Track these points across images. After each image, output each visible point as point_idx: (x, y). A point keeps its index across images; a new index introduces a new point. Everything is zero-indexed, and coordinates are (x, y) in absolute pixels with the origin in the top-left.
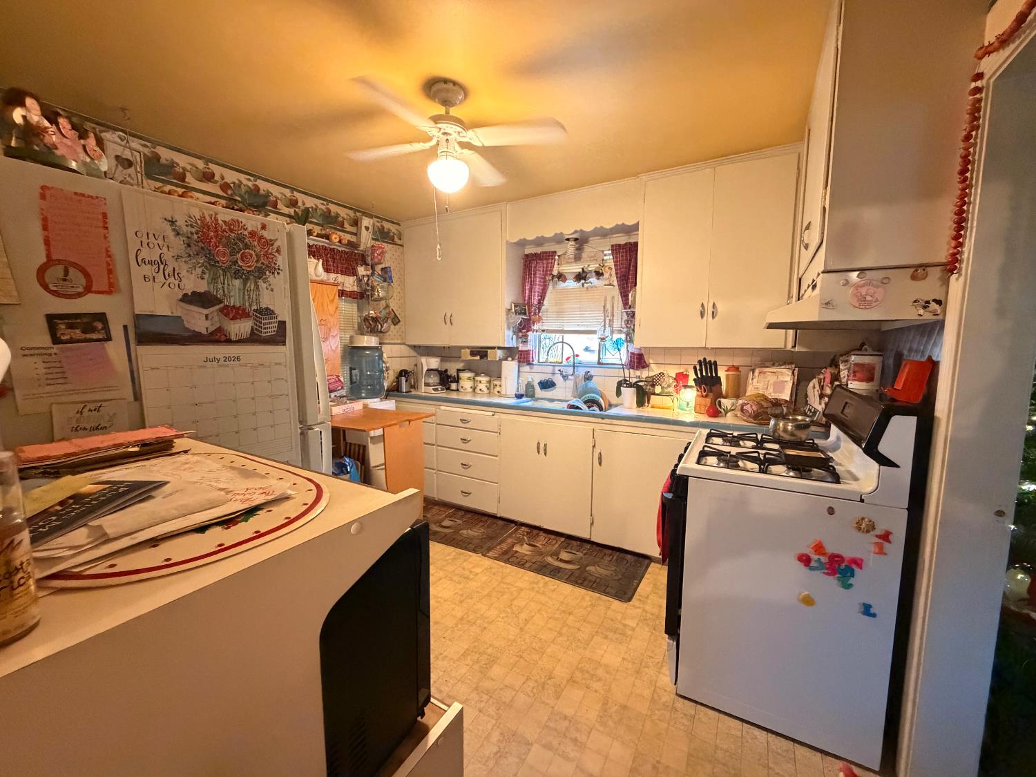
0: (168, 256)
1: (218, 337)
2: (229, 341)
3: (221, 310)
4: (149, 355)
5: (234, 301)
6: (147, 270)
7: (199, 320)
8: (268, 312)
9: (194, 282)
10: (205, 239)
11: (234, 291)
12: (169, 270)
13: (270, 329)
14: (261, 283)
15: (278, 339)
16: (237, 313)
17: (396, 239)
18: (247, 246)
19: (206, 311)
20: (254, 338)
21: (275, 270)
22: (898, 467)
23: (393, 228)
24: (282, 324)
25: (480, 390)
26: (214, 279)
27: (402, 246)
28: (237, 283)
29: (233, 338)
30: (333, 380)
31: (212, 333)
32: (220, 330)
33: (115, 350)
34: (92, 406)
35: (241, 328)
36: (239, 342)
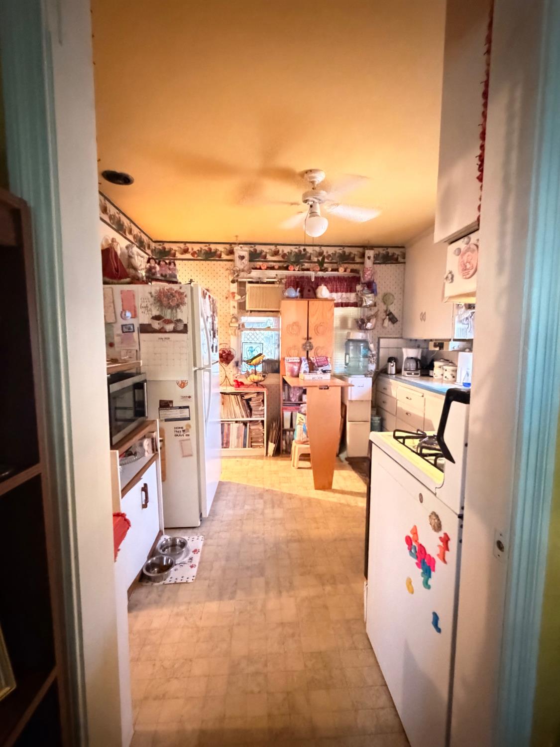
0: (149, 305)
1: (161, 331)
2: (166, 332)
3: (163, 321)
4: (144, 336)
5: (168, 317)
6: (143, 310)
7: (156, 325)
8: (180, 321)
9: (156, 312)
10: (159, 296)
11: (168, 315)
12: (149, 308)
13: (181, 327)
14: (178, 310)
15: (185, 330)
16: (169, 322)
17: (400, 259)
18: (174, 297)
19: (158, 322)
20: (175, 331)
21: (183, 303)
22: (454, 462)
23: (397, 252)
24: (186, 326)
25: (446, 377)
26: (162, 310)
27: (404, 263)
28: (169, 311)
29: (167, 331)
30: (323, 360)
31: (161, 329)
32: (163, 328)
33: (135, 334)
34: (130, 351)
35: (170, 327)
36: (170, 332)
